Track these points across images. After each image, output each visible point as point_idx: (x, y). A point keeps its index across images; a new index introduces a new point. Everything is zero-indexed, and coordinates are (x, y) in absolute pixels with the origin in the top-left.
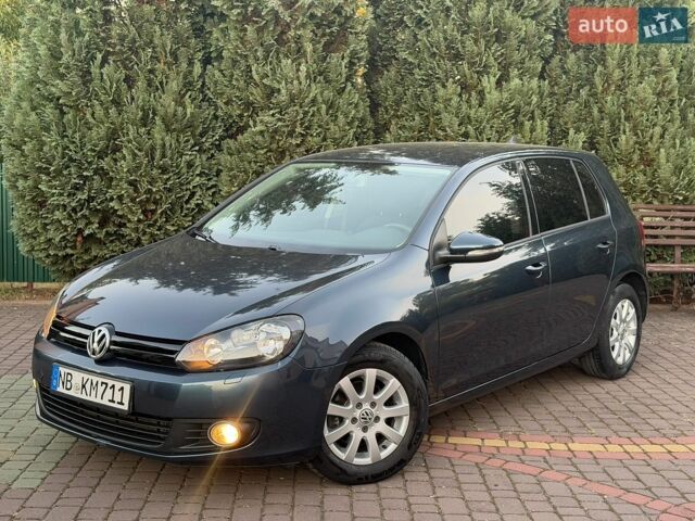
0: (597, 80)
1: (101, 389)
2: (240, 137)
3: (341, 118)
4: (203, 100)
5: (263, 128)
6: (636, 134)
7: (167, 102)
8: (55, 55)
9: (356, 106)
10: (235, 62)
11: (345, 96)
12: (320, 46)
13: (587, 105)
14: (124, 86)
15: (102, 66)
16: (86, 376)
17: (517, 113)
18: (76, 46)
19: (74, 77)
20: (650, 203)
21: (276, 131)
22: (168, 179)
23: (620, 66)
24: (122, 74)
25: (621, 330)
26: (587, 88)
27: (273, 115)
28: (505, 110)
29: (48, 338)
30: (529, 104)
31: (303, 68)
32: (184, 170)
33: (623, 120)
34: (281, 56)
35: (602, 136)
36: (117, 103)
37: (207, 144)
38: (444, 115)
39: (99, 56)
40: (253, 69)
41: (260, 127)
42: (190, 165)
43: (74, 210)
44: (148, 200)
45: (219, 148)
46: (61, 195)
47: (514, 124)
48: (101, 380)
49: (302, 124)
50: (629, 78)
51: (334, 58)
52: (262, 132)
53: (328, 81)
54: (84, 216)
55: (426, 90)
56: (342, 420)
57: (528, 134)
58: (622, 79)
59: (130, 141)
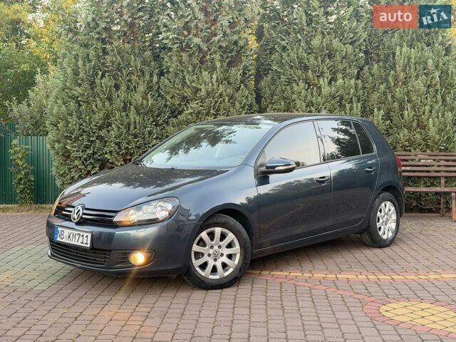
0: (390, 79)
1: (77, 237)
2: (179, 117)
3: (237, 105)
4: (159, 96)
5: (192, 111)
6: (415, 111)
7: (137, 98)
8: (76, 73)
9: (247, 97)
10: (176, 74)
11: (240, 92)
12: (225, 64)
13: (385, 93)
14: (114, 89)
15: (102, 78)
16: (71, 231)
17: (342, 99)
18: (87, 68)
19: (86, 85)
20: (425, 151)
21: (199, 113)
22: (138, 141)
23: (404, 70)
24: (112, 83)
25: (385, 219)
26: (385, 84)
27: (197, 103)
28: (334, 97)
29: (55, 215)
30: (349, 94)
31: (214, 76)
32: (147, 136)
33: (406, 102)
34: (202, 70)
35: (394, 112)
36: (110, 99)
37: (161, 121)
38: (297, 101)
39: (100, 73)
40: (186, 77)
41: (190, 111)
42: (150, 133)
43: (85, 160)
44: (127, 153)
45: (167, 123)
46: (78, 151)
47: (339, 106)
48: (77, 232)
49: (214, 108)
50: (410, 78)
51: (233, 71)
52: (191, 113)
53: (229, 84)
54: (91, 163)
55: (288, 87)
56: (203, 254)
57: (348, 111)
58: (406, 78)
59: (116, 120)
